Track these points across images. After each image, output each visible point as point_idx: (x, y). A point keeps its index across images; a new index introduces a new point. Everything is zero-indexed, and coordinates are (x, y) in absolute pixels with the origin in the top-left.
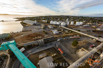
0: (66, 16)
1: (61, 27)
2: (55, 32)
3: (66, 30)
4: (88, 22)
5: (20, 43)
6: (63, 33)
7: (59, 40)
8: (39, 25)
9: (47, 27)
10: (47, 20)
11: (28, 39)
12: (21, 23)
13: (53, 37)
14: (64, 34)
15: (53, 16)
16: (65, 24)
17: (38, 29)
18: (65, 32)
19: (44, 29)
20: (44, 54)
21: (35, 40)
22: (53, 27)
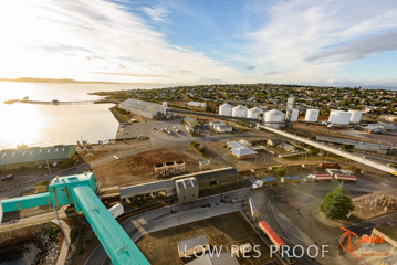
0: (283, 86)
1: (262, 129)
2: (239, 148)
3: (288, 141)
4: (386, 112)
5: (108, 186)
6: (276, 155)
7: (260, 183)
8: (177, 117)
9: (208, 128)
10: (207, 102)
11: (134, 169)
12: (111, 109)
13: (233, 170)
14: (280, 161)
15: (229, 86)
16: (280, 118)
17: (173, 134)
18: (283, 151)
19: (194, 134)
20: (198, 238)
21: (160, 177)
22: (230, 130)
